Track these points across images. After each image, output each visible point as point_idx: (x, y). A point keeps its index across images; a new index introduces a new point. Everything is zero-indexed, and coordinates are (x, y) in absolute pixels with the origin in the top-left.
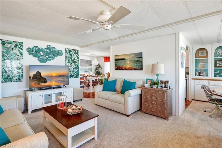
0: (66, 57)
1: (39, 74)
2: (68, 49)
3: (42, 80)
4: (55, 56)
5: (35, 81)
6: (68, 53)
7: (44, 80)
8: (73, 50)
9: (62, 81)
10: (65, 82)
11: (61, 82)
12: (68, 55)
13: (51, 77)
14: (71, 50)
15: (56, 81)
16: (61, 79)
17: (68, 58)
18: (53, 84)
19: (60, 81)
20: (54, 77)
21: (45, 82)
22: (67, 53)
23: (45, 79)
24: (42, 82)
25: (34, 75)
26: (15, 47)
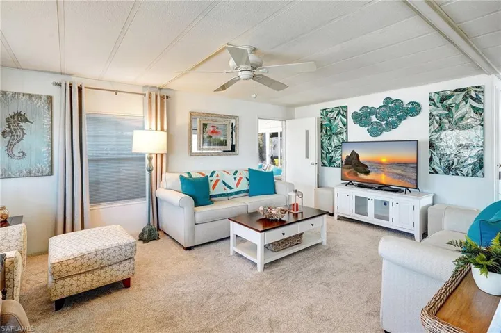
0: (431, 115)
1: (354, 156)
2: (438, 93)
3: (361, 168)
4: (401, 119)
5: (350, 168)
6: (439, 105)
7: (364, 169)
8: (456, 91)
9: (402, 176)
10: (409, 178)
11: (399, 178)
12: (439, 111)
13: (379, 165)
14: (449, 93)
15: (387, 174)
16: (399, 172)
17: (437, 118)
18: (383, 179)
19: (397, 174)
20: (384, 164)
21: (367, 173)
22: (435, 105)
23: (366, 167)
24: (361, 173)
25: (348, 157)
26: (337, 115)
